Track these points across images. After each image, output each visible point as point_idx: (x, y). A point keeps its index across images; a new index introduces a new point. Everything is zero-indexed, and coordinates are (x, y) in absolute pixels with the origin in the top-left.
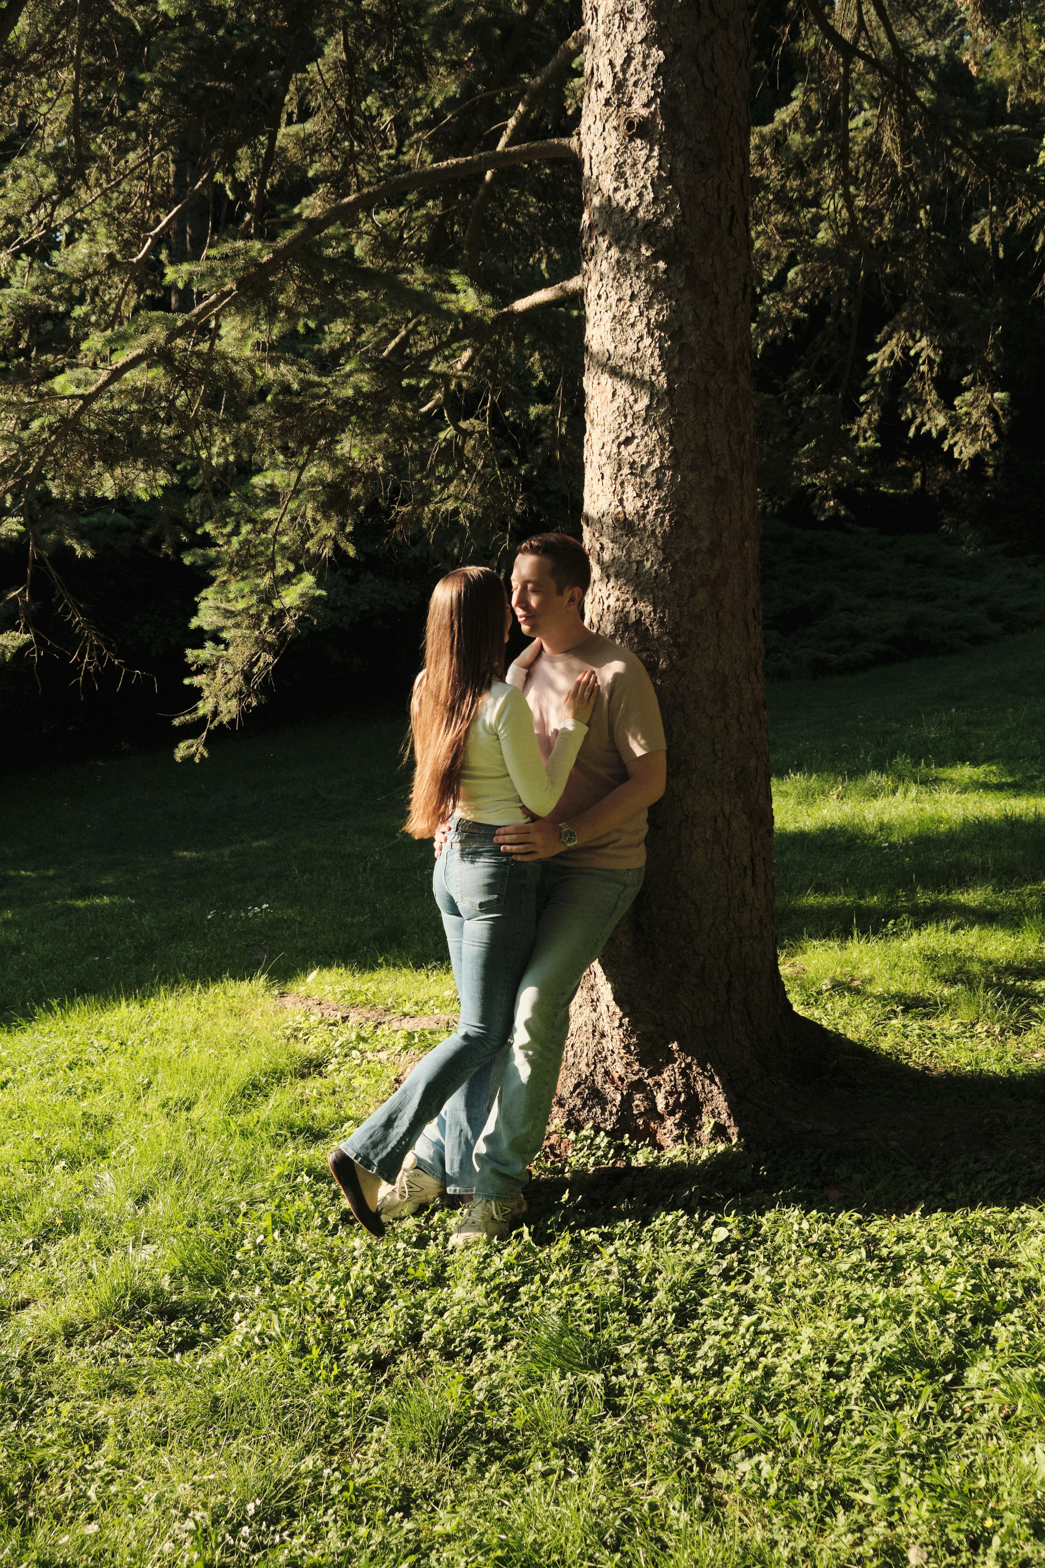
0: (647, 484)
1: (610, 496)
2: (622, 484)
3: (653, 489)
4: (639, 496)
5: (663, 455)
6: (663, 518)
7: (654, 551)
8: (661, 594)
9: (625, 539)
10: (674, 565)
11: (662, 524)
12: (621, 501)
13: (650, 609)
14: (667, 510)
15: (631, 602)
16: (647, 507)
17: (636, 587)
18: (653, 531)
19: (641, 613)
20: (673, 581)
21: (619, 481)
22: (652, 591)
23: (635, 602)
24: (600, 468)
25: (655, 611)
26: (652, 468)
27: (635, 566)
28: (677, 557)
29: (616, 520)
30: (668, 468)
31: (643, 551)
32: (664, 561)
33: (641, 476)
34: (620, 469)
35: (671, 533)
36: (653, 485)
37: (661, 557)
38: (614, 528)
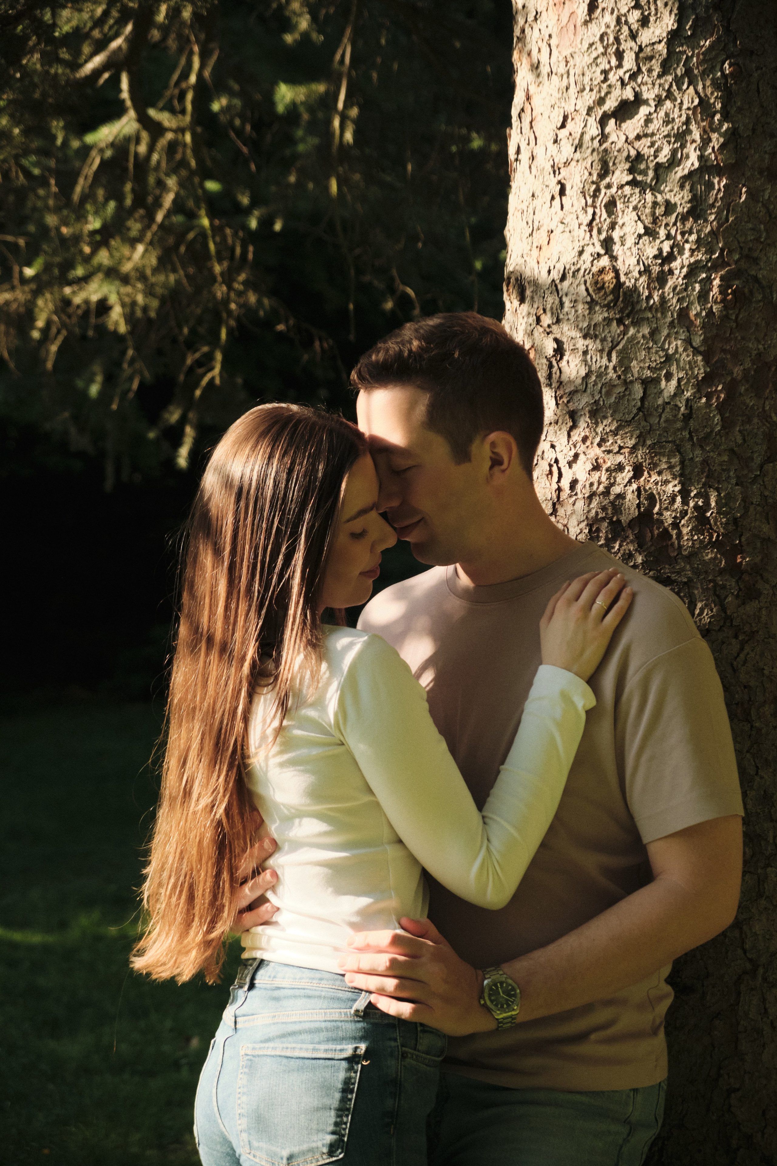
0: (670, 208)
1: (582, 233)
2: (611, 206)
3: (684, 218)
4: (650, 233)
5: (706, 141)
6: (708, 280)
7: (685, 357)
8: (698, 455)
9: (616, 329)
10: (731, 389)
11: (703, 296)
12: (608, 244)
13: (673, 487)
14: (716, 266)
15: (627, 473)
16: (670, 258)
17: (641, 440)
18: (683, 313)
19: (652, 499)
20: (727, 425)
21: (604, 197)
22: (679, 449)
23: (638, 472)
24: (555, 170)
25: (685, 494)
26: (681, 171)
27: (638, 391)
28: (737, 371)
29: (599, 286)
30: (719, 171)
31: (658, 358)
32: (709, 379)
33: (655, 189)
34: (605, 171)
35: (725, 318)
36: (683, 208)
37: (700, 372)
38: (591, 304)
